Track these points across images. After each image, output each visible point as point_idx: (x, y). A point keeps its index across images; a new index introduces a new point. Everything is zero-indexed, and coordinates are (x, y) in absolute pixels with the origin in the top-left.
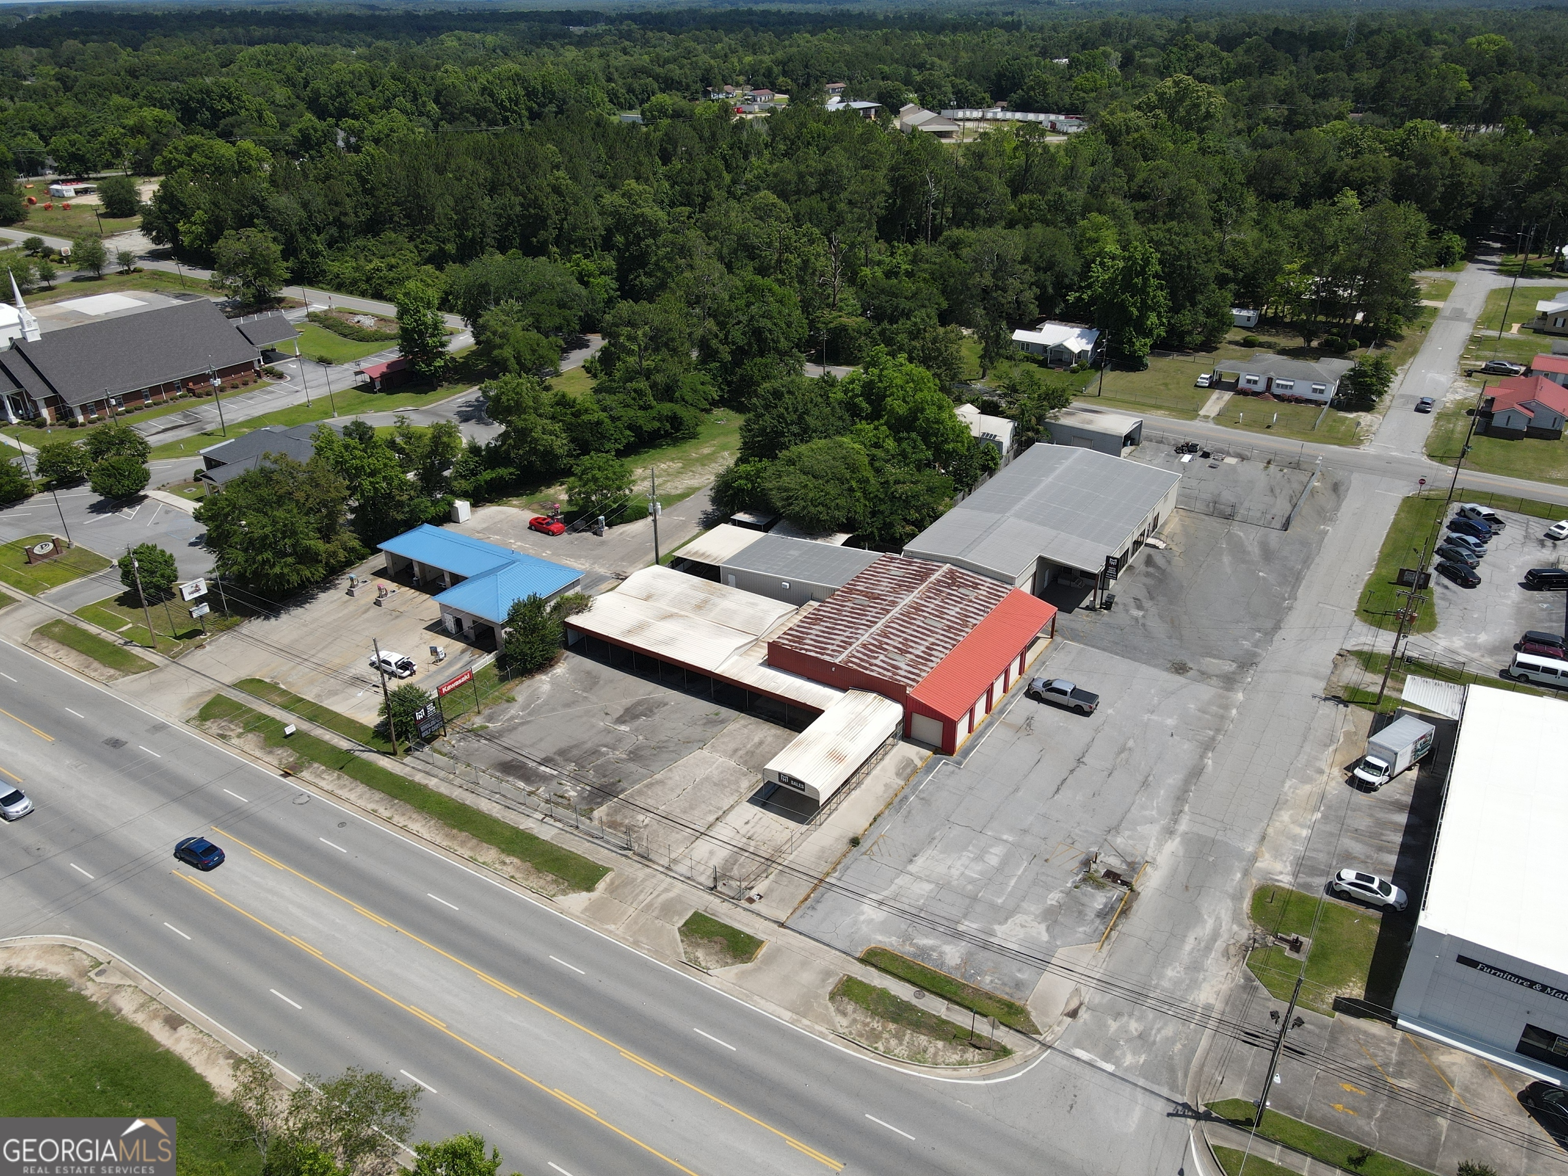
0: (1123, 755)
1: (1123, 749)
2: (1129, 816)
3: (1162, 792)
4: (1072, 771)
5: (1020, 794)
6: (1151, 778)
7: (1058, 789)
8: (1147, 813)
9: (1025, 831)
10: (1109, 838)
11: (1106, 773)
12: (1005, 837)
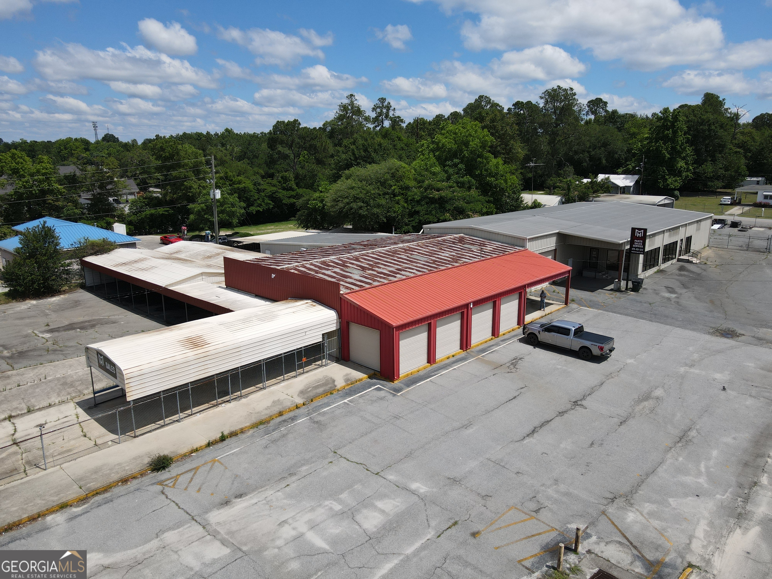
0: (646, 403)
1: (647, 397)
2: (653, 479)
3: (715, 453)
4: (561, 413)
5: (470, 431)
6: (693, 433)
7: (534, 431)
8: (688, 479)
9: (454, 481)
10: (611, 510)
11: (616, 420)
12: (414, 486)
